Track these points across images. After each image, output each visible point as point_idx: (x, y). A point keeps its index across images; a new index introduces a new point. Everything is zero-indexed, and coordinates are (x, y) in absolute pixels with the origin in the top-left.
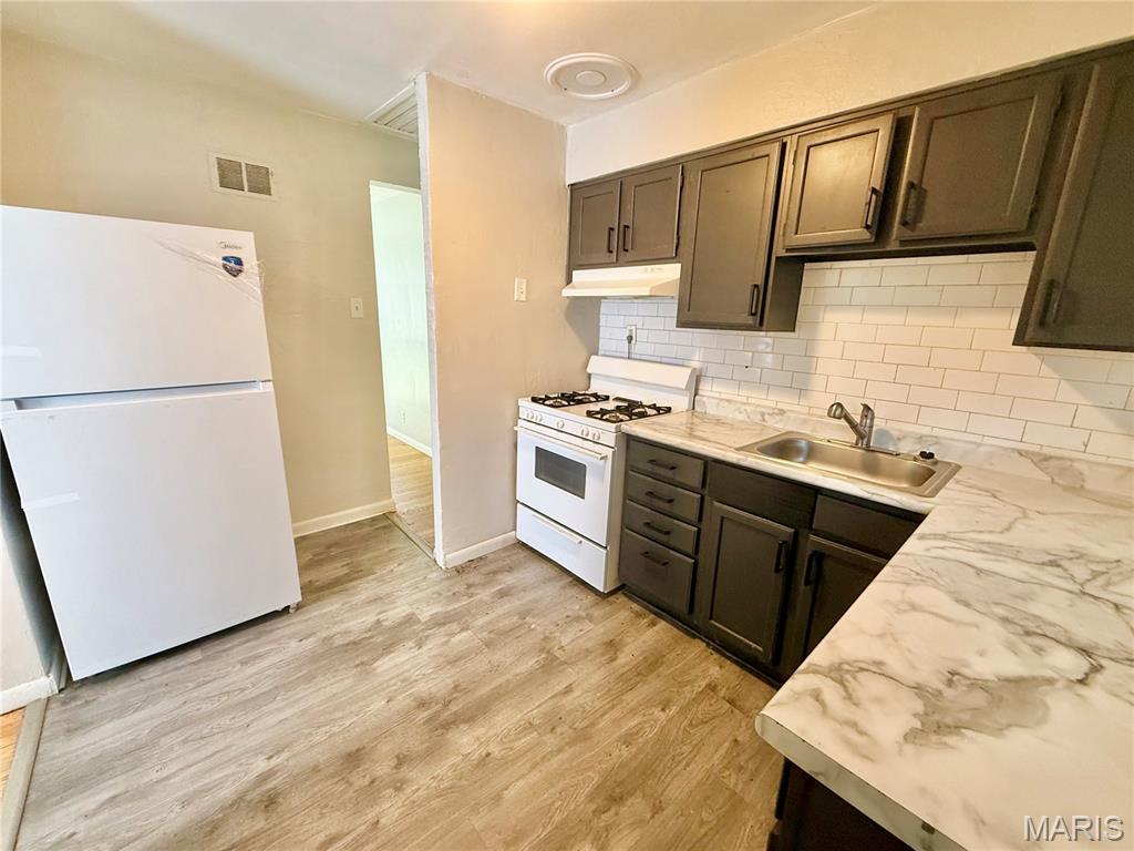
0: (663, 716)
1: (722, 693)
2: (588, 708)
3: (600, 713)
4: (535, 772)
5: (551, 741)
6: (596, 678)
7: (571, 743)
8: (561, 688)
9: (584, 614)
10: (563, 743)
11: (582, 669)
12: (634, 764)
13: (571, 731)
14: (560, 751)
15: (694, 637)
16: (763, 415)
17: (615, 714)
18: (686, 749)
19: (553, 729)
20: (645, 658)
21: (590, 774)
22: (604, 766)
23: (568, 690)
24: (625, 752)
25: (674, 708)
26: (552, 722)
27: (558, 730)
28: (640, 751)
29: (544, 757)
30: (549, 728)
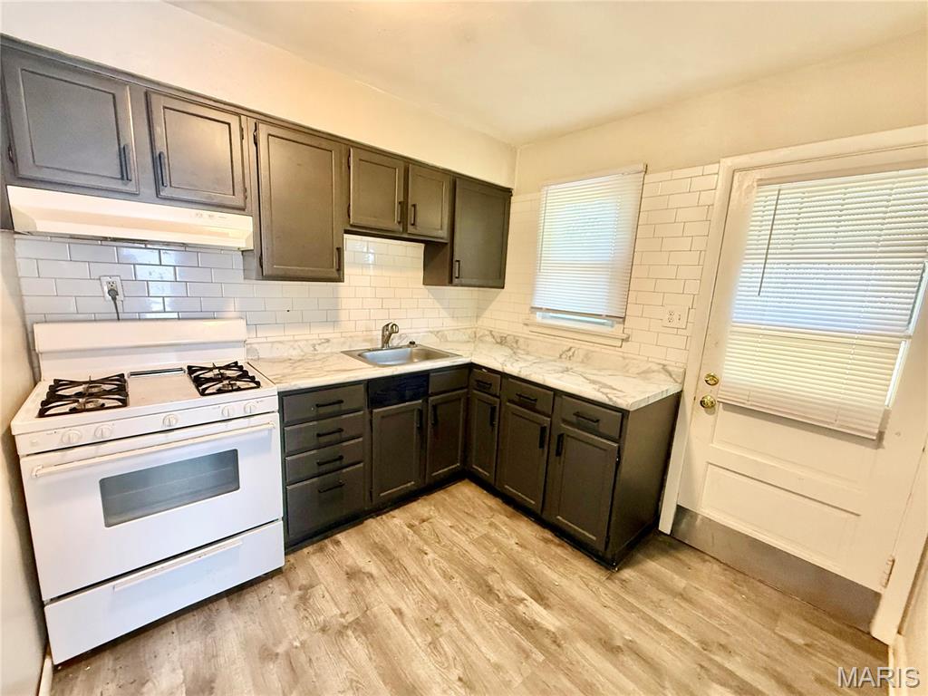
0: (431, 556)
1: (417, 523)
2: (420, 599)
3: (424, 590)
4: (474, 638)
5: (447, 627)
6: (389, 590)
7: (451, 614)
8: (395, 619)
9: (298, 593)
10: (450, 619)
11: (376, 600)
12: (467, 577)
13: (440, 611)
14: (457, 621)
15: (361, 523)
16: (314, 346)
17: (426, 582)
18: (455, 549)
19: (437, 625)
20: (374, 554)
21: (474, 602)
22: (468, 593)
23: (399, 613)
24: (457, 579)
25: (425, 548)
26: (429, 626)
27: (438, 621)
28: (456, 571)
29: (463, 633)
30: (437, 628)
